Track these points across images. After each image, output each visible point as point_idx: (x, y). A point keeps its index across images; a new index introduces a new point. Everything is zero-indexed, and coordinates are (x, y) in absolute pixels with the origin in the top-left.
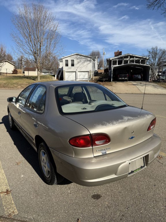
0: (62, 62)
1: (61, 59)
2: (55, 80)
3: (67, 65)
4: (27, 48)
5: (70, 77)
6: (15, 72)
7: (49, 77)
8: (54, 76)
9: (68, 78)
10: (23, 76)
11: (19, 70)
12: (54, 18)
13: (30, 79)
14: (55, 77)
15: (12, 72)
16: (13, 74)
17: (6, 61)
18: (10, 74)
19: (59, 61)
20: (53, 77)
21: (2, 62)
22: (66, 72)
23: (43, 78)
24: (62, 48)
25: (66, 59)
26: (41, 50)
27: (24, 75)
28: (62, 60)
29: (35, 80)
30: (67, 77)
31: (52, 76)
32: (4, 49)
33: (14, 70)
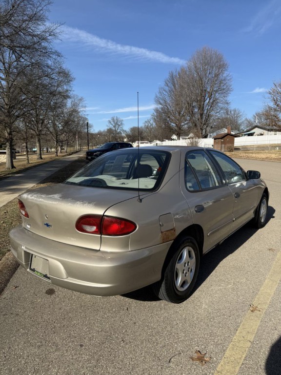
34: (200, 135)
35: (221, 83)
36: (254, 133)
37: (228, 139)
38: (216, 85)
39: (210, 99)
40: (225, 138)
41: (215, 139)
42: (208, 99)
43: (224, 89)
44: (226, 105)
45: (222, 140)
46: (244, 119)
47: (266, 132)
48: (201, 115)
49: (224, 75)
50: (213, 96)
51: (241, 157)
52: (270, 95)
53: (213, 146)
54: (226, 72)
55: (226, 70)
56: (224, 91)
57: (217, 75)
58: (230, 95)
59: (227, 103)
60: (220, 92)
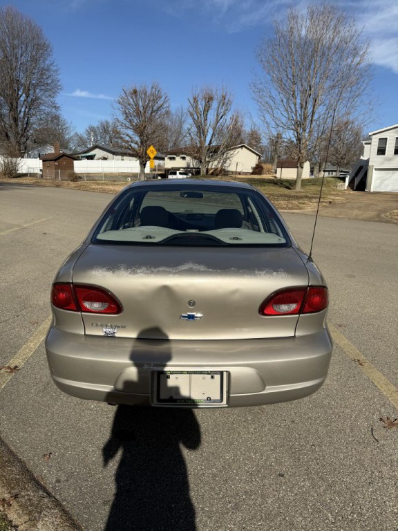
0: (370, 144)
1: (369, 138)
2: (343, 189)
3: (381, 151)
4: (283, 113)
5: (387, 182)
6: (258, 169)
7: (328, 182)
8: (343, 179)
9: (379, 186)
10: (273, 180)
11: (265, 166)
12: (358, 33)
13: (281, 187)
14: (344, 181)
15: (251, 171)
16: (252, 174)
17: (242, 147)
18: (246, 174)
19: (364, 142)
20: (340, 184)
21: (233, 149)
22: (376, 169)
23: (313, 184)
24: (371, 107)
25: (382, 136)
26: (316, 117)
27: (275, 177)
28: (371, 139)
29: (289, 189)
30: (378, 182)
31: (338, 180)
32: (240, 119)
33: (256, 165)
34: (17, 152)
35: (42, 74)
36: (95, 155)
37: (64, 161)
38: (35, 76)
39: (27, 97)
40: (61, 160)
41: (43, 161)
42: (24, 95)
43: (47, 84)
44: (54, 110)
45: (57, 164)
46: (72, 133)
47: (110, 155)
48: (16, 120)
49: (47, 62)
50: (31, 92)
51: (94, 189)
52: (120, 106)
53: (41, 170)
54: (49, 58)
55: (49, 55)
56: (49, 87)
57: (35, 60)
58: (58, 94)
59: (55, 107)
60: (42, 87)
